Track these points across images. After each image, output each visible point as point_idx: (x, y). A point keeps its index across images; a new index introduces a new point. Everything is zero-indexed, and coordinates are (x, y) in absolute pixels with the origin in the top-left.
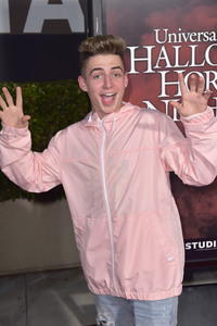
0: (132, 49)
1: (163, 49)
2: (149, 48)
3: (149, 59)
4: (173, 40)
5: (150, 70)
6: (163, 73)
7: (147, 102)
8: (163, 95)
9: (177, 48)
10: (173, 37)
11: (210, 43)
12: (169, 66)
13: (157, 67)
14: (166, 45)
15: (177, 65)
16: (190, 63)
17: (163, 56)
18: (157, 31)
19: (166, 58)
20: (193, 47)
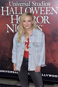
0: (2, 7)
2: (8, 8)
3: (8, 11)
4: (15, 5)
5: (8, 15)
6: (12, 16)
7: (7, 25)
8: (12, 23)
9: (16, 8)
11: (26, 7)
12: (14, 13)
13: (10, 14)
14: (13, 7)
15: (16, 13)
16: (20, 13)
17: (12, 10)
18: (10, 2)
19: (13, 11)
20: (21, 8)
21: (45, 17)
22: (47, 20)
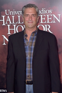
1: (8, 17)
2: (4, 17)
3: (4, 20)
4: (11, 14)
5: (4, 24)
6: (9, 26)
7: (4, 36)
8: (9, 33)
9: (13, 17)
10: (11, 13)
12: (10, 23)
13: (6, 23)
14: (9, 15)
15: (13, 23)
16: (18, 22)
17: (8, 19)
18: (6, 10)
19: (9, 20)
20: (19, 16)
21: (46, 26)
22: (48, 29)
